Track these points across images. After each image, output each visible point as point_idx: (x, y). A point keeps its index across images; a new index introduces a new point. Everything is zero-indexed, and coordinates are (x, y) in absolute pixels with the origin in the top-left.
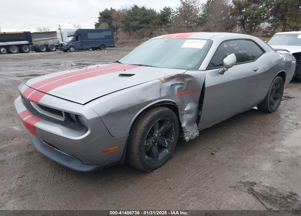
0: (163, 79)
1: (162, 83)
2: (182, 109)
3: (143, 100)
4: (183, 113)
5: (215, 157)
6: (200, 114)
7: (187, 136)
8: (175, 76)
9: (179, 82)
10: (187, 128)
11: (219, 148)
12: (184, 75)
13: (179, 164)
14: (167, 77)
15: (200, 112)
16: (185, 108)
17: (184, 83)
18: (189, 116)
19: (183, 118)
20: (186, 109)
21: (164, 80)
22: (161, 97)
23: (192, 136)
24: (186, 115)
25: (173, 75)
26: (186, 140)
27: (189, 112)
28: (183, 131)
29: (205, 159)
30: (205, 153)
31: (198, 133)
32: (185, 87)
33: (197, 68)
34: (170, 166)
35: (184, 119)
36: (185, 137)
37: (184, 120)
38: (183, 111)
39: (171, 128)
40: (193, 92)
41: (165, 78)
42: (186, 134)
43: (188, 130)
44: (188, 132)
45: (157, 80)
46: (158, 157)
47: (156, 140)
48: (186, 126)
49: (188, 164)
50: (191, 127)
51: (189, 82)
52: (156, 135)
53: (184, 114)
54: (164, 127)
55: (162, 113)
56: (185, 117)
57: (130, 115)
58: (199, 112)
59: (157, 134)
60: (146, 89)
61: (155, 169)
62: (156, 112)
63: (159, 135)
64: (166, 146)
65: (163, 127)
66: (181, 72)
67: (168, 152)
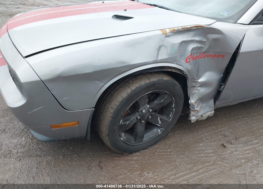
0: (168, 31)
1: (166, 37)
2: (194, 80)
3: (123, 63)
4: (194, 84)
5: (227, 151)
6: (221, 90)
7: (194, 115)
8: (192, 27)
9: (197, 38)
10: (196, 106)
11: (236, 138)
12: (208, 28)
13: (171, 151)
14: (177, 28)
15: (223, 87)
16: (199, 78)
17: (206, 40)
18: (203, 91)
19: (193, 92)
20: (201, 80)
21: (171, 32)
22: (157, 60)
23: (202, 116)
24: (198, 88)
25: (189, 27)
26: (191, 121)
27: (203, 85)
28: (190, 109)
29: (211, 151)
30: (214, 141)
31: (213, 112)
32: (205, 48)
33: (235, 19)
34: (158, 151)
35: (195, 93)
36: (190, 116)
37: (193, 94)
38: (196, 82)
39: (171, 103)
40: (217, 57)
41: (173, 29)
42: (192, 113)
43: (197, 109)
44: (196, 110)
45: (158, 31)
46: (142, 137)
47: (143, 117)
48: (196, 103)
49: (183, 154)
50: (204, 105)
51: (215, 40)
52: (144, 111)
53: (195, 87)
54: (159, 102)
55: (155, 84)
56: (196, 91)
57: (98, 82)
58: (221, 85)
59: (146, 110)
60: (133, 45)
61: (136, 151)
62: (144, 82)
63: (149, 111)
64: (159, 125)
65: (157, 101)
66: (204, 22)
67: (160, 133)
